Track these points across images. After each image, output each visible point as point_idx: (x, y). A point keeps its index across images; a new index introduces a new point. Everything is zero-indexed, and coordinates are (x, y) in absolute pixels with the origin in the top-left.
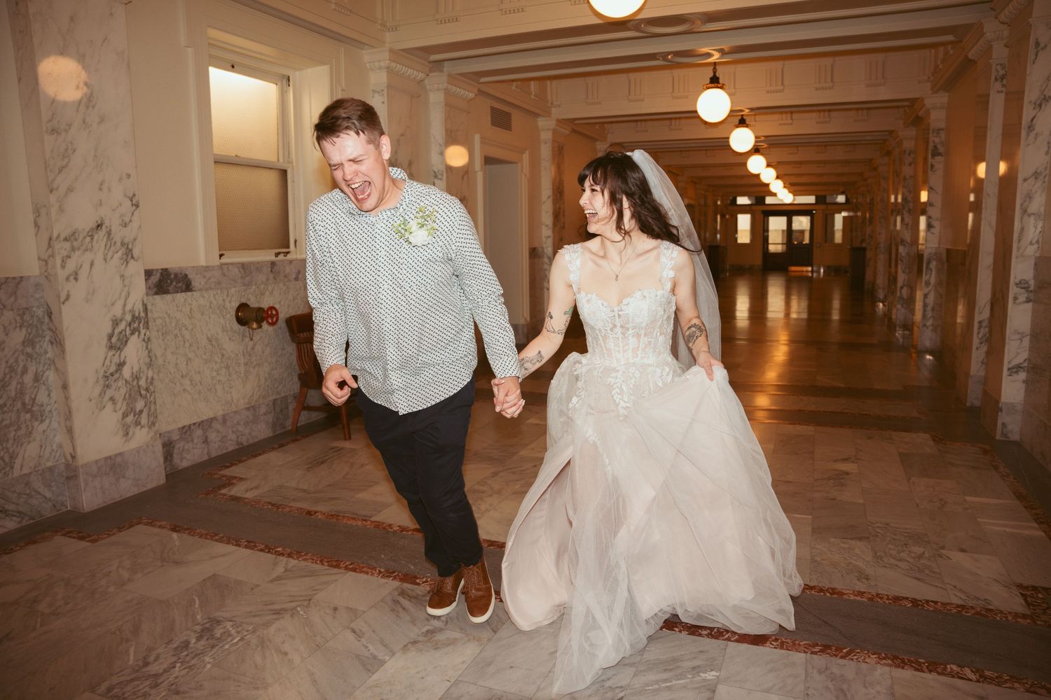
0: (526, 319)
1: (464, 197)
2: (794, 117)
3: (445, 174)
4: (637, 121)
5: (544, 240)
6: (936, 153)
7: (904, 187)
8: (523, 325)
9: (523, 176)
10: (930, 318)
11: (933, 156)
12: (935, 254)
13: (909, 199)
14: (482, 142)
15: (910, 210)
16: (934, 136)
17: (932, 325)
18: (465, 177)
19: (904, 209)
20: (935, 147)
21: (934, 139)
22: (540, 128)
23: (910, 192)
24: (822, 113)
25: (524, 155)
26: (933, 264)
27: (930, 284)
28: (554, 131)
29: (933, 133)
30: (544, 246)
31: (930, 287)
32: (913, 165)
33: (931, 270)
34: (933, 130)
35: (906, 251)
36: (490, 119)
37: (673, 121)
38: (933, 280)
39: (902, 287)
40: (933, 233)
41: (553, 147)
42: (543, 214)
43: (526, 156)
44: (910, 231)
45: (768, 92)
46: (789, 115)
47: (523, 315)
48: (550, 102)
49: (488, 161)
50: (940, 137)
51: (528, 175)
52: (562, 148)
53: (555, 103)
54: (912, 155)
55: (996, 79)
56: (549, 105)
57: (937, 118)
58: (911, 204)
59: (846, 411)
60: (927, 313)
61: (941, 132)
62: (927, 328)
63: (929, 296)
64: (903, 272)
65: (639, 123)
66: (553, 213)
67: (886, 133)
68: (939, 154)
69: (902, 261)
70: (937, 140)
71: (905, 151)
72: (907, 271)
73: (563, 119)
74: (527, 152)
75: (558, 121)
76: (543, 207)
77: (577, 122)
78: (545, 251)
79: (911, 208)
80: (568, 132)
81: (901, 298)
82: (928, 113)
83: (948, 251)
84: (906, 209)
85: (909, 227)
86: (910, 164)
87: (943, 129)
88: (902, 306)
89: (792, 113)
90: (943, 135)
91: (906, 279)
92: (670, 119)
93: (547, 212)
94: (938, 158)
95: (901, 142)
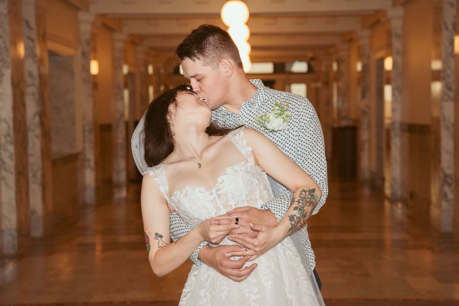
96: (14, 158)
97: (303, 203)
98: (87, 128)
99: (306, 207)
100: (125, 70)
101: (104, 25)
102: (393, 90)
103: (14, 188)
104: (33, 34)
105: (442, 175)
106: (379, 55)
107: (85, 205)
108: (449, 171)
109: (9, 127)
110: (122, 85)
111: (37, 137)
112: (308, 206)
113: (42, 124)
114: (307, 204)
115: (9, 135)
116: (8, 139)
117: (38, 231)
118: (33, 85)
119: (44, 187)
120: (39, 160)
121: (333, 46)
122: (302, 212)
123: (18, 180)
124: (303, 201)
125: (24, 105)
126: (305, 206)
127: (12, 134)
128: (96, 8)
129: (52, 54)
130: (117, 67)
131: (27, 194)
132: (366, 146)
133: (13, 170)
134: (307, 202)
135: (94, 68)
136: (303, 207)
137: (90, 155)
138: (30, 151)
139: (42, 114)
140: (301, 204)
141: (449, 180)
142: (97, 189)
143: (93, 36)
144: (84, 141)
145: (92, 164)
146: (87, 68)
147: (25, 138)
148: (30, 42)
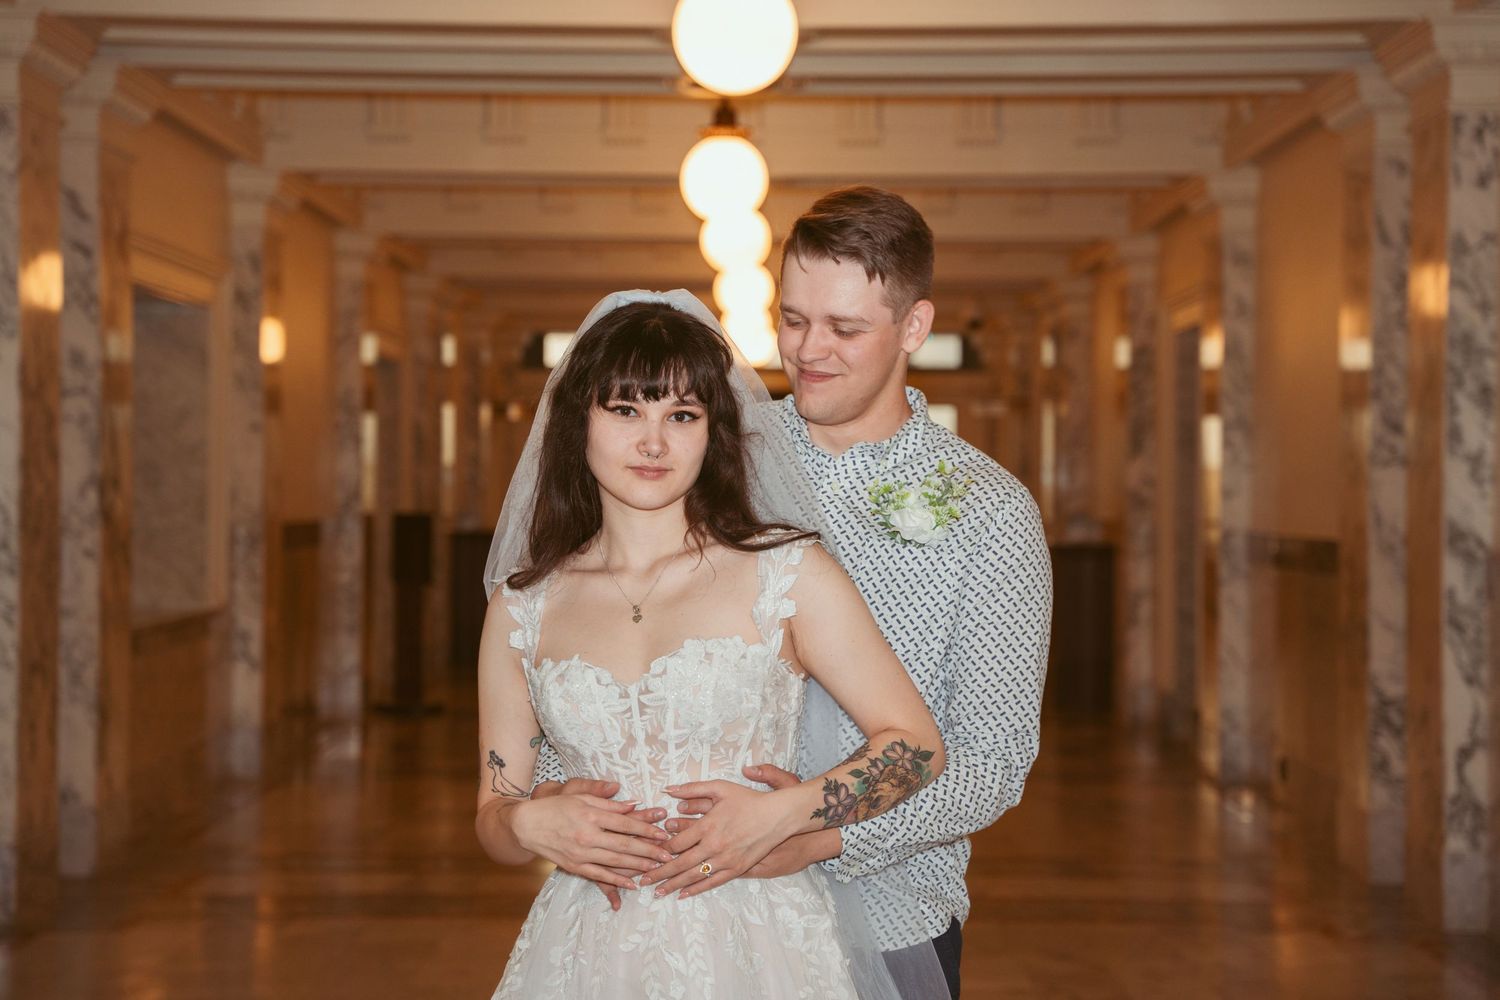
7: (1455, 283)
13: (1483, 338)
15: (1484, 391)
19: (1460, 378)
23: (1484, 307)
32: (1494, 185)
35: (1479, 578)
39: (1465, 754)
44: (1489, 488)
54: (1490, 140)
58: (1490, 365)
64: (1471, 680)
67: (1355, 39)
69: (1459, 628)
71: (1456, 118)
72: (1485, 673)
79: (1493, 380)
81: (1465, 801)
84: (1471, 386)
85: (1486, 472)
86: (1483, 181)
88: (1475, 844)
91: (1484, 705)
95: (1439, 79)
96: (16, 617)
97: (882, 772)
98: (242, 531)
99: (885, 785)
100: (370, 348)
101: (308, 207)
102: (1227, 429)
103: (12, 713)
104: (91, 234)
105: (1373, 701)
106: (1185, 316)
107: (227, 782)
108: (1394, 690)
109: (6, 521)
110: (358, 397)
111: (88, 554)
112: (893, 786)
113: (106, 515)
114: (892, 780)
115: (5, 546)
116: (4, 557)
117: (79, 858)
118: (84, 391)
119: (103, 714)
120: (94, 629)
121: (1041, 285)
122: (867, 789)
123: (25, 690)
124: (886, 766)
125: (54, 455)
126: (884, 781)
127: (14, 543)
128: (283, 156)
129: (144, 296)
130: (341, 341)
131: (52, 735)
132: (1144, 610)
133: (12, 655)
134: (893, 774)
135: (272, 342)
136: (877, 782)
137: (251, 622)
138: (66, 601)
139: (106, 483)
140: (875, 771)
141: (1395, 717)
142: (269, 731)
143: (273, 241)
144: (232, 576)
145: (256, 648)
146: (249, 343)
147: (53, 557)
148: (78, 256)
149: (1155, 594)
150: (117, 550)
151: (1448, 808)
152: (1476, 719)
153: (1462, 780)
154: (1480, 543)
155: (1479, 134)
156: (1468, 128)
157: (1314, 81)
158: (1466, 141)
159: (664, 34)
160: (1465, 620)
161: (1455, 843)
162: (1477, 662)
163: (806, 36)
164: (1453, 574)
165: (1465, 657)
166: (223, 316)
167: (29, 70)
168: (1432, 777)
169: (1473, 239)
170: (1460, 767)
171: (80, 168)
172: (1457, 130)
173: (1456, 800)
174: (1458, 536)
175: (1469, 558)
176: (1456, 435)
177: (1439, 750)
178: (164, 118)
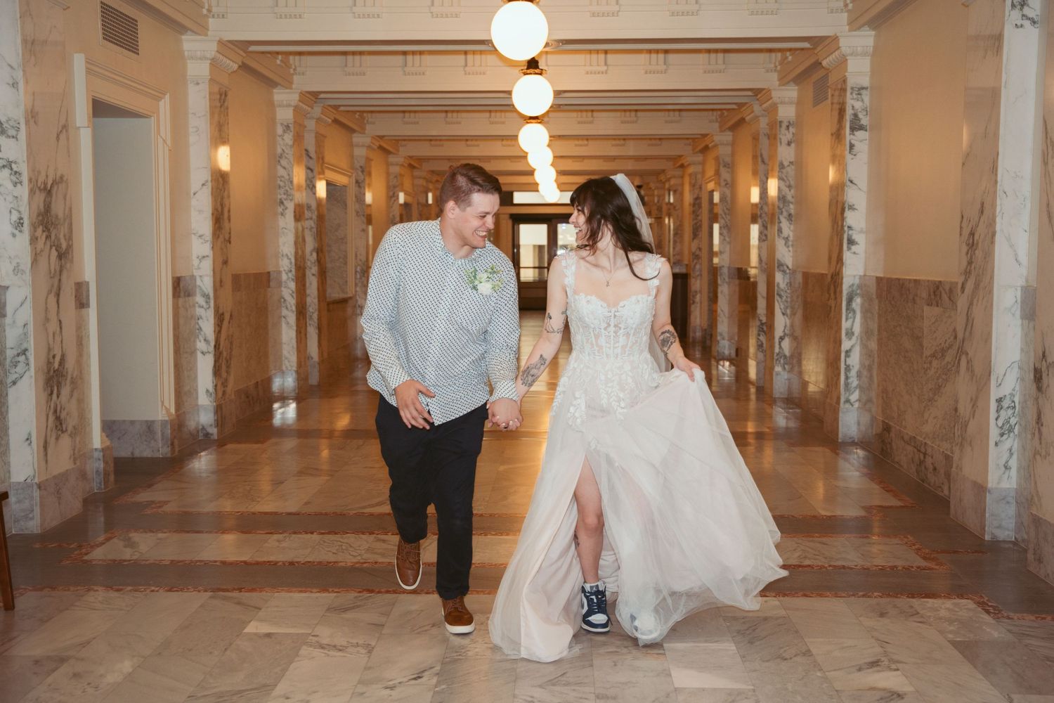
0: (168, 410)
1: (62, 177)
2: (609, 62)
3: (23, 127)
4: (345, 53)
5: (196, 262)
6: (856, 127)
7: (780, 179)
8: (164, 423)
9: (160, 141)
10: (856, 388)
11: (853, 129)
12: (860, 286)
13: (789, 198)
14: (89, 72)
15: (790, 215)
16: (852, 99)
17: (859, 400)
18: (63, 136)
19: (782, 213)
20: (856, 115)
21: (853, 104)
22: (186, 53)
23: (789, 187)
24: (654, 56)
25: (162, 103)
26: (857, 302)
27: (853, 334)
28: (214, 64)
29: (852, 93)
30: (196, 273)
31: (854, 338)
32: (793, 145)
33: (854, 312)
34: (852, 88)
35: (787, 280)
36: (100, 26)
37: (410, 58)
38: (857, 329)
39: (782, 339)
40: (854, 253)
41: (210, 94)
42: (194, 214)
43: (165, 105)
44: (791, 249)
45: (593, 15)
46: (602, 56)
47: (163, 402)
48: (206, 7)
49: (100, 109)
50: (862, 100)
51: (169, 142)
52: (226, 95)
53: (214, 10)
54: (791, 129)
55: (1013, 6)
56: (205, 11)
57: (859, 71)
58: (792, 206)
59: (807, 562)
60: (850, 381)
61: (864, 92)
62: (852, 405)
63: (852, 354)
64: (783, 314)
65: (350, 58)
66: (213, 214)
67: (750, 93)
68: (862, 128)
69: (780, 296)
70: (858, 105)
71: (781, 122)
72: (788, 311)
73: (230, 42)
74: (167, 96)
75: (221, 43)
76: (194, 202)
77: (253, 48)
78: (199, 282)
79: (792, 212)
80: (235, 67)
81: (781, 354)
82: (843, 62)
83: (879, 280)
84: (785, 214)
85: (790, 243)
86: (789, 144)
87: (866, 88)
88: (784, 369)
89: (606, 52)
90: (866, 96)
91: (788, 322)
92: (405, 53)
93: (200, 211)
94: (860, 134)
95: (774, 108)
96: (294, 295)
98: (358, 269)
100: (402, 198)
101: (381, 148)
102: (720, 228)
103: (295, 328)
104: (313, 164)
105: (758, 323)
106: (711, 186)
108: (764, 320)
109: (291, 263)
110: (398, 218)
111: (313, 275)
113: (319, 261)
115: (291, 271)
116: (290, 275)
117: (314, 379)
118: (311, 219)
119: (320, 329)
120: (316, 301)
121: (663, 171)
123: (298, 319)
125: (304, 240)
127: (293, 270)
128: (372, 130)
129: (330, 184)
130: (392, 197)
131: (306, 335)
132: (697, 298)
133: (294, 308)
135: (369, 198)
138: (308, 292)
139: (319, 251)
141: (765, 328)
143: (368, 160)
144: (356, 285)
146: (360, 199)
147: (304, 275)
148: (309, 171)
149: (700, 292)
150: (322, 274)
151: (775, 357)
152: (785, 327)
153: (780, 347)
154: (788, 267)
155: (788, 127)
156: (784, 125)
157: (741, 105)
158: (783, 129)
159: (510, 93)
160: (782, 293)
161: (778, 369)
162: (787, 307)
163: (558, 94)
164: (779, 278)
165: (782, 307)
166: (352, 191)
167: (296, 109)
168: (772, 347)
169: (786, 164)
170: (780, 343)
171: (310, 142)
172: (780, 126)
173: (778, 354)
174: (781, 265)
175: (784, 271)
176: (780, 230)
177: (774, 338)
178: (336, 121)
